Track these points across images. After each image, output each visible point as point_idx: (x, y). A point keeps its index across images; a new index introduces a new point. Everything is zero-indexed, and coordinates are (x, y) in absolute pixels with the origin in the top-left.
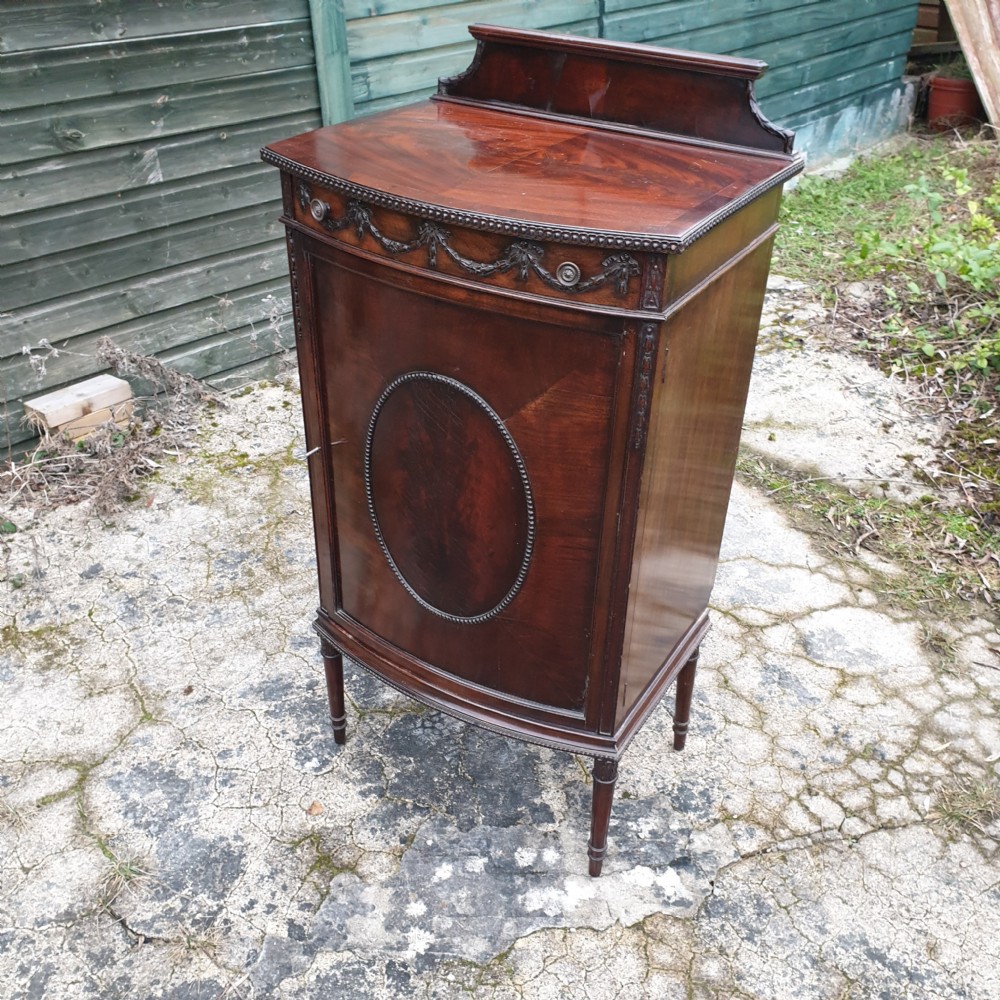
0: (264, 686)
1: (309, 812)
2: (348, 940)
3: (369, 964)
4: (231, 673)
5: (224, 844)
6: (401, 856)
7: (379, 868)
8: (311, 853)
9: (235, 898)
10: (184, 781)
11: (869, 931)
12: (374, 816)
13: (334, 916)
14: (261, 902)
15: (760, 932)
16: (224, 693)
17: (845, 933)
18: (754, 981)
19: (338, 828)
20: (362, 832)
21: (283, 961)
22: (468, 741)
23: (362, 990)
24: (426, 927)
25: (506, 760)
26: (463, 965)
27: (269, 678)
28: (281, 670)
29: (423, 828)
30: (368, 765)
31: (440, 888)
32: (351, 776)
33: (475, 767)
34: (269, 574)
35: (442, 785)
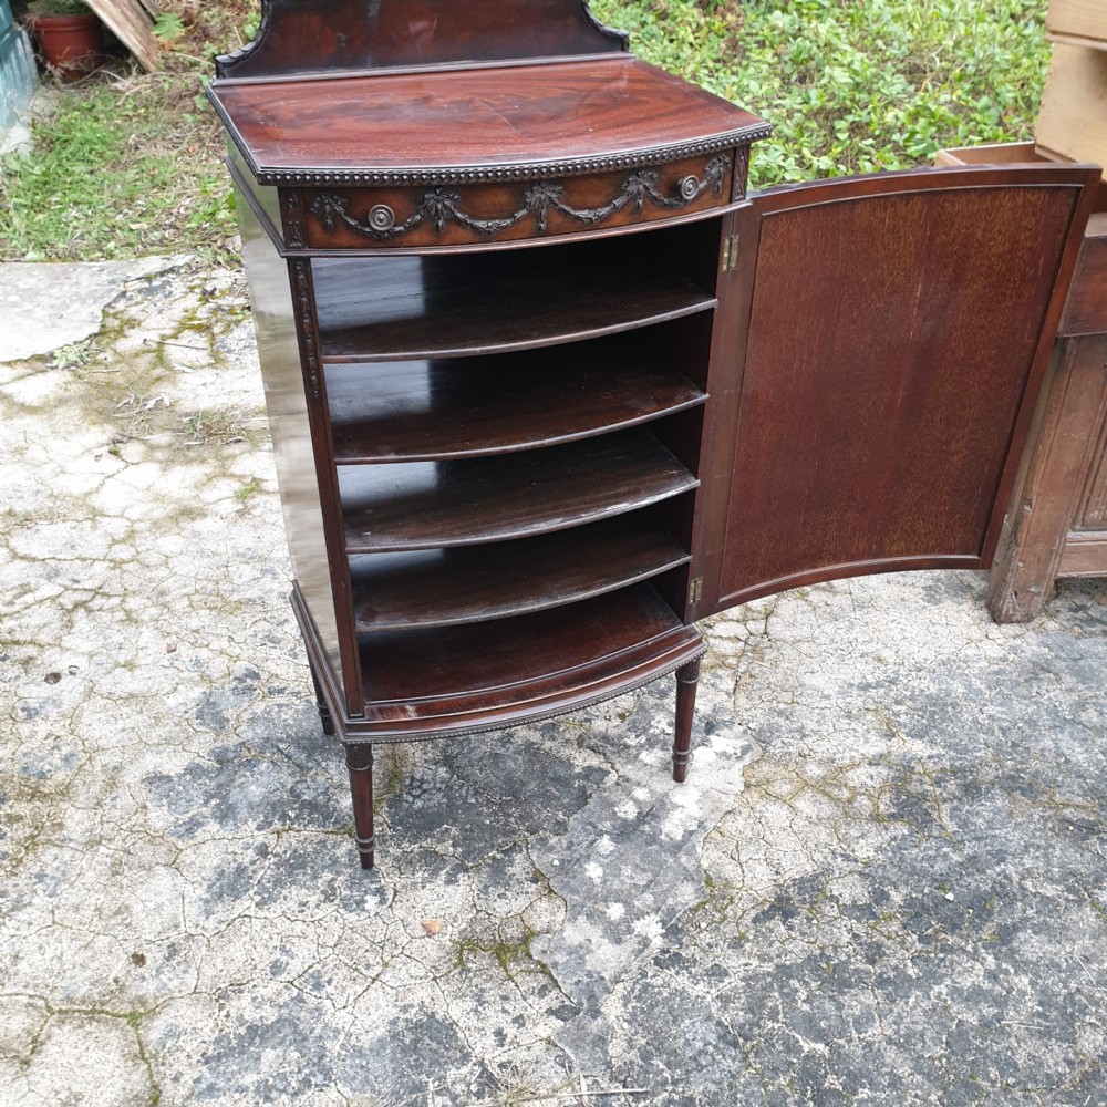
0: (216, 889)
1: (430, 934)
2: (607, 978)
3: (644, 975)
4: (159, 907)
5: (401, 1024)
6: (551, 891)
7: (545, 914)
8: (484, 957)
9: (479, 1045)
10: (278, 1021)
11: (844, 677)
12: (486, 887)
13: (574, 973)
14: (504, 1025)
15: (803, 727)
16: (182, 928)
17: (837, 689)
18: (840, 756)
19: (472, 922)
20: (495, 905)
21: (588, 1039)
22: (468, 775)
23: (665, 995)
24: (640, 915)
25: (515, 764)
26: (696, 911)
27: (210, 880)
28: (207, 865)
29: (534, 859)
30: (419, 861)
31: (609, 883)
32: (420, 880)
33: (501, 789)
34: (38, 804)
35: (498, 821)
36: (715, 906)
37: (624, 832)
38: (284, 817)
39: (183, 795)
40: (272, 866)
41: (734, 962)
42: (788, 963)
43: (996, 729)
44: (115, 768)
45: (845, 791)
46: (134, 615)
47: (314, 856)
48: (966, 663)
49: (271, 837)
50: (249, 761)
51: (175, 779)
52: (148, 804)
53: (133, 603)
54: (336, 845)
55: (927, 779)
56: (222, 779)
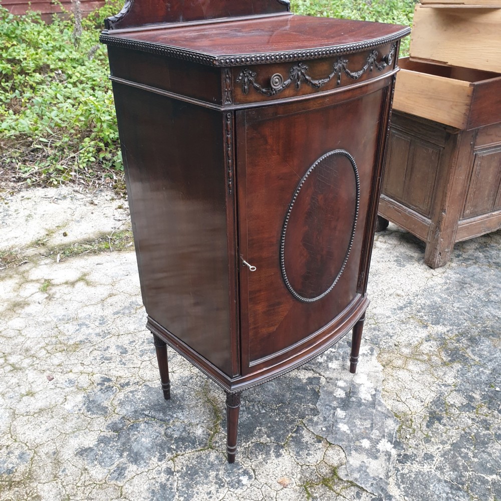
1: (285, 486)
2: (383, 477)
3: (398, 470)
6: (330, 444)
7: (335, 456)
8: (319, 488)
11: (389, 306)
12: (298, 453)
13: (368, 481)
15: (388, 333)
17: (390, 312)
18: (412, 341)
19: (302, 472)
20: (308, 460)
22: (253, 399)
23: (414, 476)
24: (378, 442)
25: (273, 387)
26: (400, 431)
27: (148, 498)
28: (142, 489)
29: (312, 431)
30: (256, 450)
31: (354, 431)
32: (262, 460)
33: (273, 401)
34: (16, 489)
35: (283, 418)
36: (406, 426)
37: (345, 404)
38: (170, 450)
39: (105, 456)
40: (179, 478)
41: (432, 449)
42: (454, 441)
43: (464, 313)
44: (54, 453)
45: (425, 356)
46: (17, 366)
47: (199, 465)
48: (433, 288)
49: (169, 462)
50: (132, 426)
51: (95, 448)
52: (86, 467)
53: (13, 359)
54: (208, 456)
55: (453, 341)
56: (123, 440)
